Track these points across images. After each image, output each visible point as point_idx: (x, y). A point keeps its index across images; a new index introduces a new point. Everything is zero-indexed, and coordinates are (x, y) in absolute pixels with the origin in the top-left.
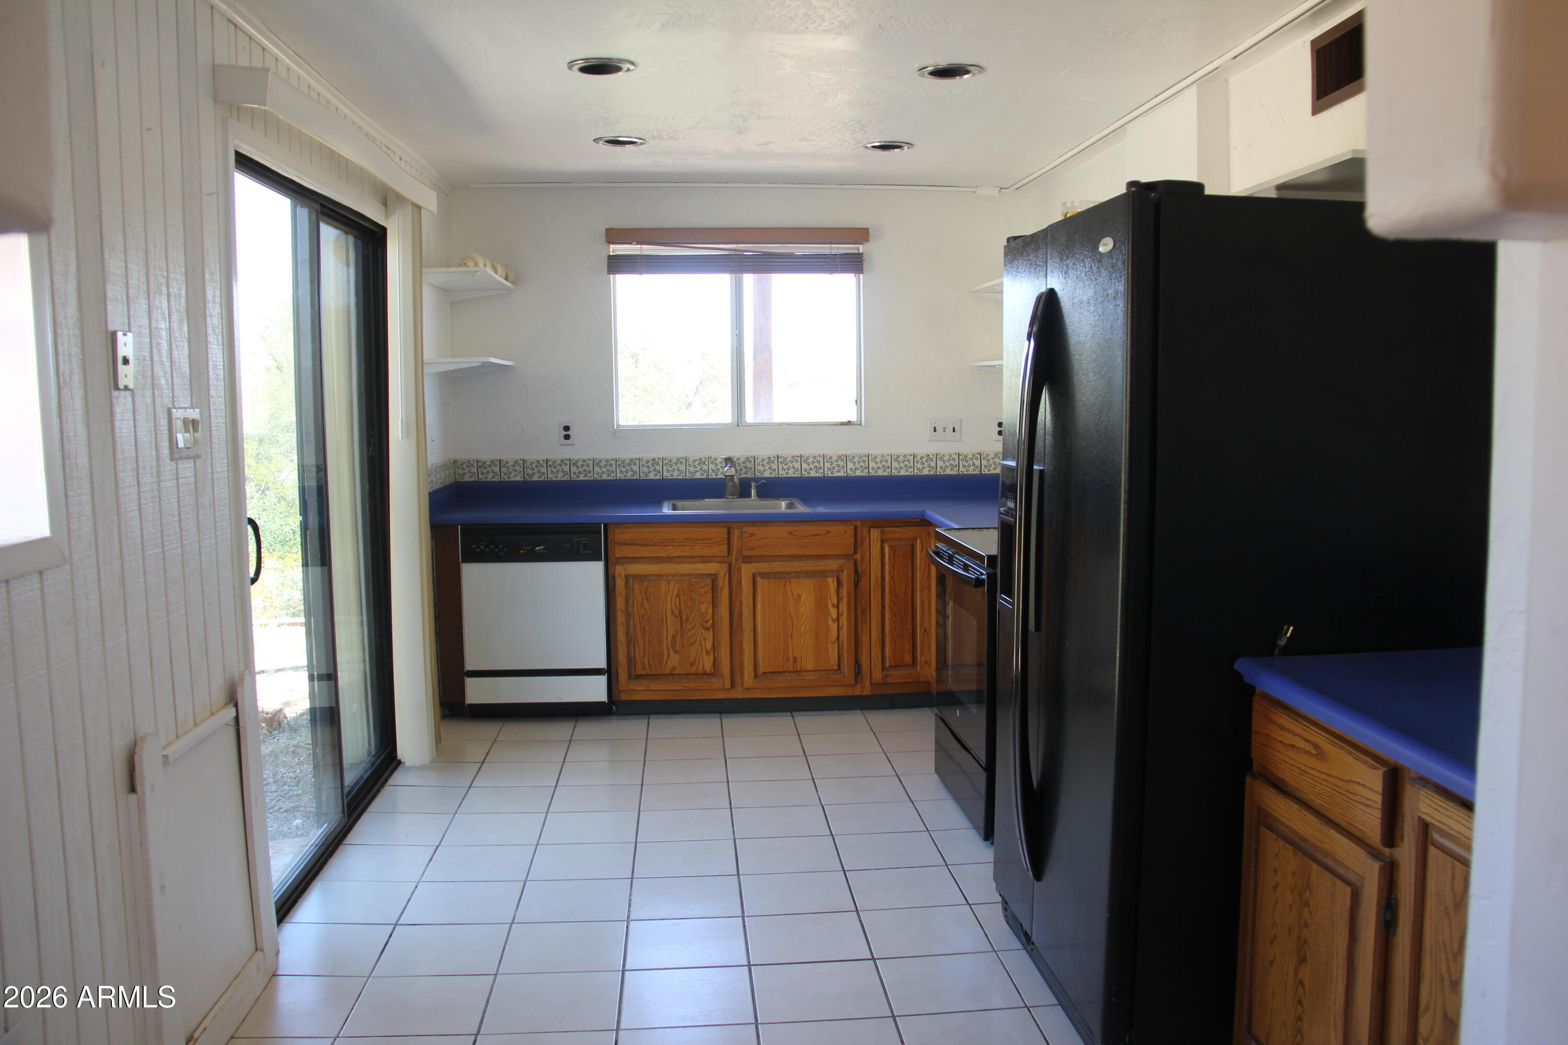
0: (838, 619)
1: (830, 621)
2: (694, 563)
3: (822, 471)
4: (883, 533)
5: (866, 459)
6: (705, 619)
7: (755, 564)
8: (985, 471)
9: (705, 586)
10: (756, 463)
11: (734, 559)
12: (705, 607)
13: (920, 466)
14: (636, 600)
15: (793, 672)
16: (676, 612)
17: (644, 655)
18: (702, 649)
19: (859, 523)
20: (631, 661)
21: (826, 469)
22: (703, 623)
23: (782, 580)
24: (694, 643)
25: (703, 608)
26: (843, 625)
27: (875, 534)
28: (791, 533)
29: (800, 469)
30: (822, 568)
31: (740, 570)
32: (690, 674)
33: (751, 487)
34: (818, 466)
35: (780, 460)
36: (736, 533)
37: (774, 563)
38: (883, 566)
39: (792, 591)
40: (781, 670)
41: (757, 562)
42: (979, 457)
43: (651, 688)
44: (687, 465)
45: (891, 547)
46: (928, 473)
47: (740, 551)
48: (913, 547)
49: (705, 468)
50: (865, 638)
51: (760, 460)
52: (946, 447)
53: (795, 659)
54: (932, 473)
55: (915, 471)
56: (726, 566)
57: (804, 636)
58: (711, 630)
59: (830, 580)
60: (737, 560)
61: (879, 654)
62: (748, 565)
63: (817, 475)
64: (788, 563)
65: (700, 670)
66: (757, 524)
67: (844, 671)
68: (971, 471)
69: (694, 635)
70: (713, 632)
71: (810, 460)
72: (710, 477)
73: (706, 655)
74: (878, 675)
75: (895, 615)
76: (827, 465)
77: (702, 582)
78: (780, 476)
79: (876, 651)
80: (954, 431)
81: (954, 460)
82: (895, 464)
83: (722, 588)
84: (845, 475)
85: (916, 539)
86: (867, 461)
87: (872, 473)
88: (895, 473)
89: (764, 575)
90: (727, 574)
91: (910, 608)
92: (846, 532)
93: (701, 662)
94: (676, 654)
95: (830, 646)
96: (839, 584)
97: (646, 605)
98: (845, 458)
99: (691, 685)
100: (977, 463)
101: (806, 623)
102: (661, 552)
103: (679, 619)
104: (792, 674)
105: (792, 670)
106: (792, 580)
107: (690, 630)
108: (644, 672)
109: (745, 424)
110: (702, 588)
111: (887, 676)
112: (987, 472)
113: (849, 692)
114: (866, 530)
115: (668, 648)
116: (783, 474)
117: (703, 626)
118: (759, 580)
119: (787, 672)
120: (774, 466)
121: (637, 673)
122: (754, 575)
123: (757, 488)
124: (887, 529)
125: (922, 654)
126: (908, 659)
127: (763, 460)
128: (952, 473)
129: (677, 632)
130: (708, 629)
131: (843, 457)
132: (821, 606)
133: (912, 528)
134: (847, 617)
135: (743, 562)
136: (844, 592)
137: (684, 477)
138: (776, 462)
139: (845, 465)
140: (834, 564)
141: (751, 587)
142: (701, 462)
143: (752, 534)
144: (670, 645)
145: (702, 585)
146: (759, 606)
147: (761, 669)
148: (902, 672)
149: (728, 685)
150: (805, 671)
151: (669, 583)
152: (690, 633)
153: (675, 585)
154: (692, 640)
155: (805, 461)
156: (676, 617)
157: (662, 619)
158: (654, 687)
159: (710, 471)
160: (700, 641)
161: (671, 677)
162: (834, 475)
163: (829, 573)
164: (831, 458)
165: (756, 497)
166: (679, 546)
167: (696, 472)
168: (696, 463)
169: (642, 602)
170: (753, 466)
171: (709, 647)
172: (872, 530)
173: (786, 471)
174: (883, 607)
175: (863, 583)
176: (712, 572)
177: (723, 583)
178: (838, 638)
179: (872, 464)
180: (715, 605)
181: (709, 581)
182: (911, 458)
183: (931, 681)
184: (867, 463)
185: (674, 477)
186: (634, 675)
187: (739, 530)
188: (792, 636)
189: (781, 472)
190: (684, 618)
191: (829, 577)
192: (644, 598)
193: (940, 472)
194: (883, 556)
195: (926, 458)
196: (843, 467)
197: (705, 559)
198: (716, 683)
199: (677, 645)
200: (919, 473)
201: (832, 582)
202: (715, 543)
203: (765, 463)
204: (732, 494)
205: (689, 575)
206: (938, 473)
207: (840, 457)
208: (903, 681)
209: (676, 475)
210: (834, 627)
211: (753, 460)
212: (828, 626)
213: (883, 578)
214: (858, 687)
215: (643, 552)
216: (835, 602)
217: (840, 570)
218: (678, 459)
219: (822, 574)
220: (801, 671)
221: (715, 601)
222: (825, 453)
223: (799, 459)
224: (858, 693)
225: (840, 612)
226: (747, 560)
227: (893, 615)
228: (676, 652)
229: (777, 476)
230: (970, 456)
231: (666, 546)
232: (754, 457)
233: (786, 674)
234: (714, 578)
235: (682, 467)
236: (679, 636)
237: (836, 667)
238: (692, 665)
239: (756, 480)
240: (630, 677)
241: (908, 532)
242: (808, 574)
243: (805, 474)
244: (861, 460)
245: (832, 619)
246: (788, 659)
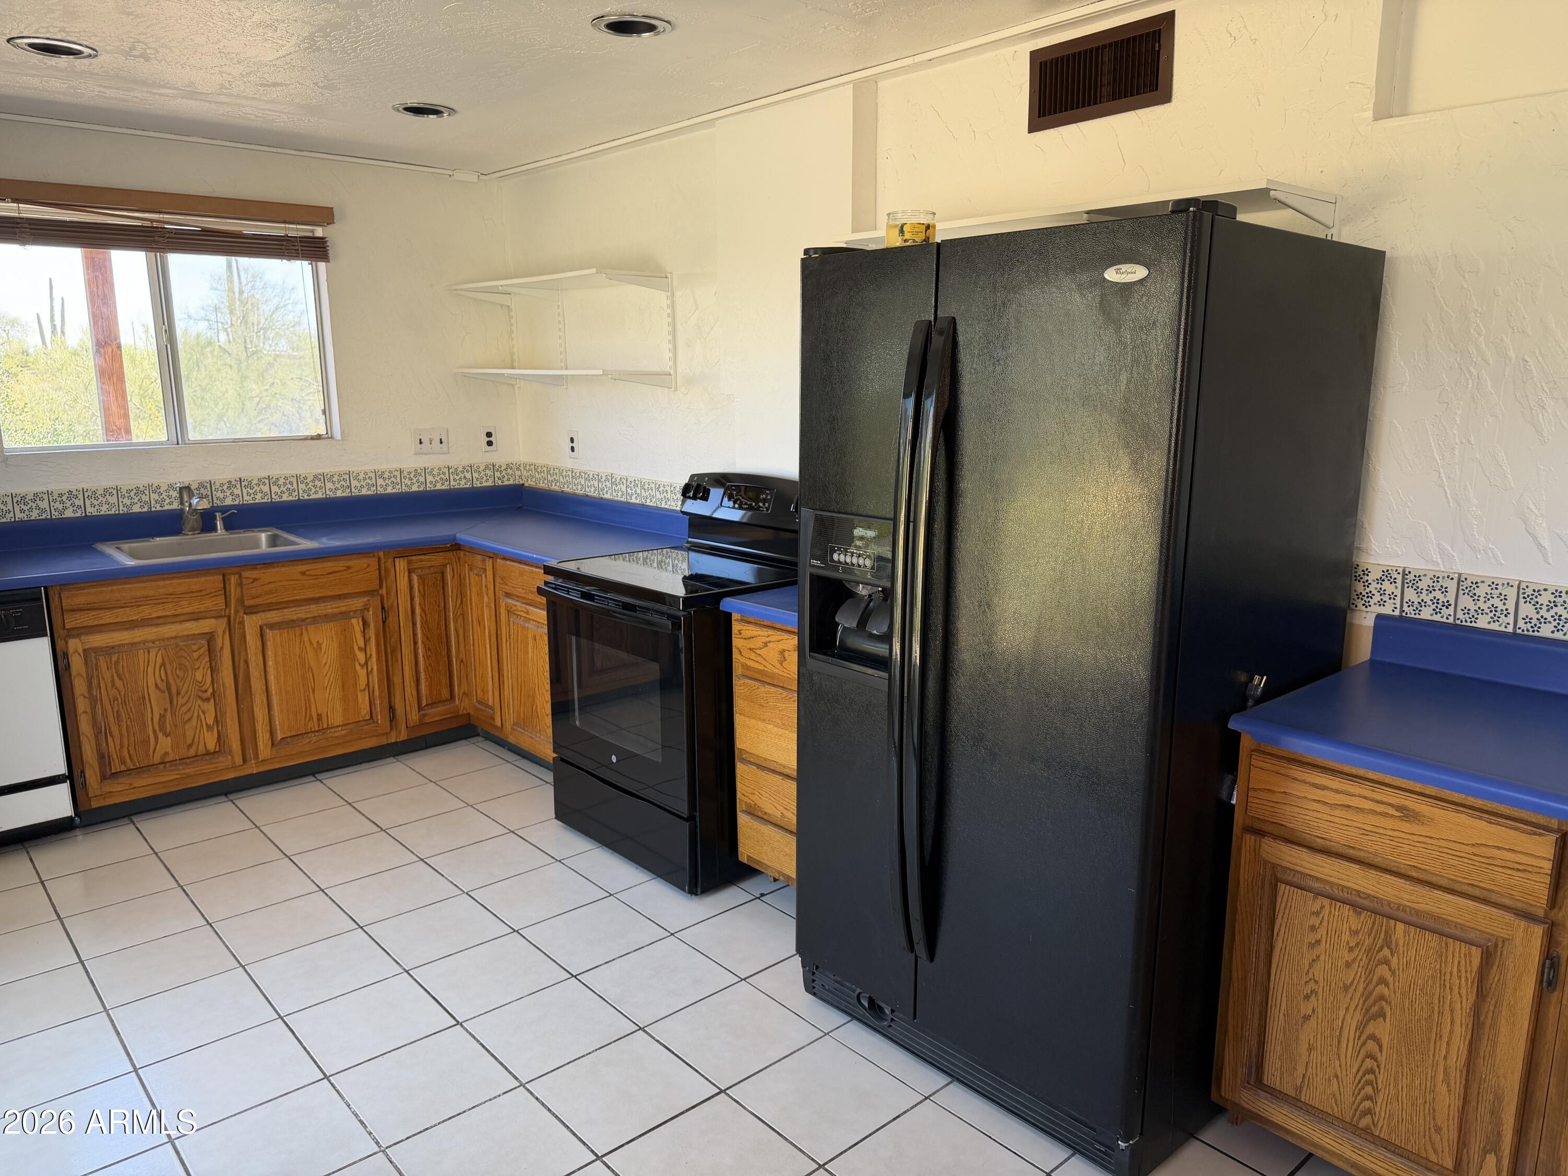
0: (366, 663)
1: (358, 667)
2: (181, 622)
3: (296, 493)
4: (409, 563)
5: (347, 477)
6: (203, 688)
7: (262, 615)
8: (477, 484)
9: (199, 648)
10: (213, 489)
11: (232, 612)
12: (202, 674)
13: (408, 482)
14: (103, 679)
15: (317, 731)
16: (163, 686)
17: (122, 746)
18: (202, 725)
19: (381, 554)
20: (103, 758)
21: (301, 492)
22: (201, 694)
23: (297, 628)
24: (190, 719)
25: (199, 675)
26: (372, 669)
27: (401, 565)
28: (303, 573)
29: (269, 493)
30: (344, 609)
31: (242, 623)
32: (188, 758)
33: (216, 519)
34: (291, 488)
35: (243, 484)
36: (233, 579)
37: (285, 610)
38: (412, 599)
39: (310, 640)
40: (304, 732)
41: (263, 611)
42: (470, 470)
43: (134, 786)
44: (120, 496)
45: (420, 577)
46: (417, 489)
47: (241, 601)
48: (443, 574)
49: (144, 498)
50: (397, 680)
51: (218, 485)
52: (434, 461)
53: (319, 717)
54: (421, 489)
55: (404, 487)
56: (225, 620)
57: (328, 688)
58: (212, 700)
59: (354, 621)
60: (236, 612)
61: (415, 693)
62: (254, 617)
63: (291, 498)
64: (304, 608)
65: (201, 750)
66: (259, 567)
67: (377, 720)
68: (463, 484)
69: (189, 710)
70: (215, 701)
71: (281, 482)
72: (153, 509)
73: (207, 731)
74: (414, 717)
75: (429, 649)
76: (302, 486)
77: (195, 644)
78: (245, 502)
79: (410, 691)
80: (441, 442)
81: (444, 473)
82: (380, 481)
83: (222, 648)
84: (324, 496)
85: (445, 566)
86: (348, 479)
87: (355, 492)
88: (381, 491)
89: (272, 626)
90: (227, 630)
91: (444, 640)
92: (369, 565)
93: (202, 742)
94: (167, 737)
95: (359, 694)
96: (365, 624)
97: (119, 683)
98: (322, 478)
99: (190, 770)
100: (468, 476)
101: (329, 673)
102: (134, 615)
103: (167, 694)
104: (316, 734)
105: (317, 729)
106: (309, 627)
107: (182, 705)
108: (123, 768)
109: (187, 442)
110: (195, 651)
111: (425, 715)
112: (479, 485)
113: (384, 741)
114: (390, 560)
115: (155, 732)
116: (248, 500)
117: (200, 698)
118: (269, 634)
119: (312, 732)
120: (237, 491)
121: (113, 771)
122: (261, 627)
123: (224, 519)
124: (414, 558)
125: (460, 685)
126: (445, 693)
127: (222, 485)
128: (443, 487)
129: (166, 710)
130: (208, 700)
131: (320, 477)
132: (346, 653)
133: (441, 554)
134: (377, 660)
135: (245, 613)
136: (372, 632)
137: (117, 512)
138: (238, 486)
139: (323, 485)
140: (358, 603)
141: (259, 643)
142: (138, 491)
143: (255, 580)
144: (157, 728)
145: (194, 647)
146: (270, 663)
147: (279, 736)
148: (440, 709)
149: (239, 760)
150: (331, 728)
151: (149, 652)
152: (184, 709)
153: (157, 653)
154: (187, 717)
155: (275, 483)
156: (163, 692)
157: (144, 698)
158: (139, 782)
159: (153, 502)
160: (198, 716)
161: (161, 766)
162: (311, 497)
163: (351, 614)
164: (305, 478)
165: (224, 531)
166: (159, 604)
167: (133, 504)
168: (132, 494)
169: (113, 681)
170: (209, 493)
171: (210, 721)
172: (397, 560)
173: (252, 496)
174: (415, 643)
175: (391, 619)
176: (207, 630)
177: (223, 643)
178: (368, 685)
179: (354, 483)
180: (214, 669)
181: (204, 642)
182: (398, 474)
183: (472, 713)
184: (348, 482)
185: (102, 513)
186: (108, 773)
187: (237, 576)
188: (313, 691)
189: (246, 498)
190: (174, 691)
191: (354, 618)
192: (115, 675)
193: (430, 487)
194: (411, 588)
195: (413, 473)
196: (321, 488)
197: (196, 617)
198: (223, 761)
199: (168, 725)
200: (408, 490)
201: (357, 624)
202: (208, 594)
203: (225, 488)
204: (193, 529)
205: (175, 637)
206: (428, 489)
207: (316, 477)
208: (442, 717)
209: (104, 510)
210: (362, 673)
211: (208, 485)
212: (356, 672)
213: (413, 612)
214: (394, 733)
215: (108, 617)
216: (362, 645)
217: (366, 608)
218: (106, 490)
219: (345, 616)
220: (328, 728)
221: (213, 665)
222: (299, 473)
223: (267, 481)
224: (393, 741)
225: (368, 656)
226: (251, 610)
227: (427, 649)
228: (167, 735)
229: (241, 503)
230: (460, 469)
231: (138, 606)
232: (210, 481)
233: (310, 735)
234: (210, 638)
235: (113, 500)
236: (169, 713)
237: (368, 717)
238: (190, 746)
239: (224, 509)
240: (104, 778)
241: (437, 559)
242: (327, 618)
243: (276, 499)
244: (342, 479)
245: (360, 664)
246: (311, 718)
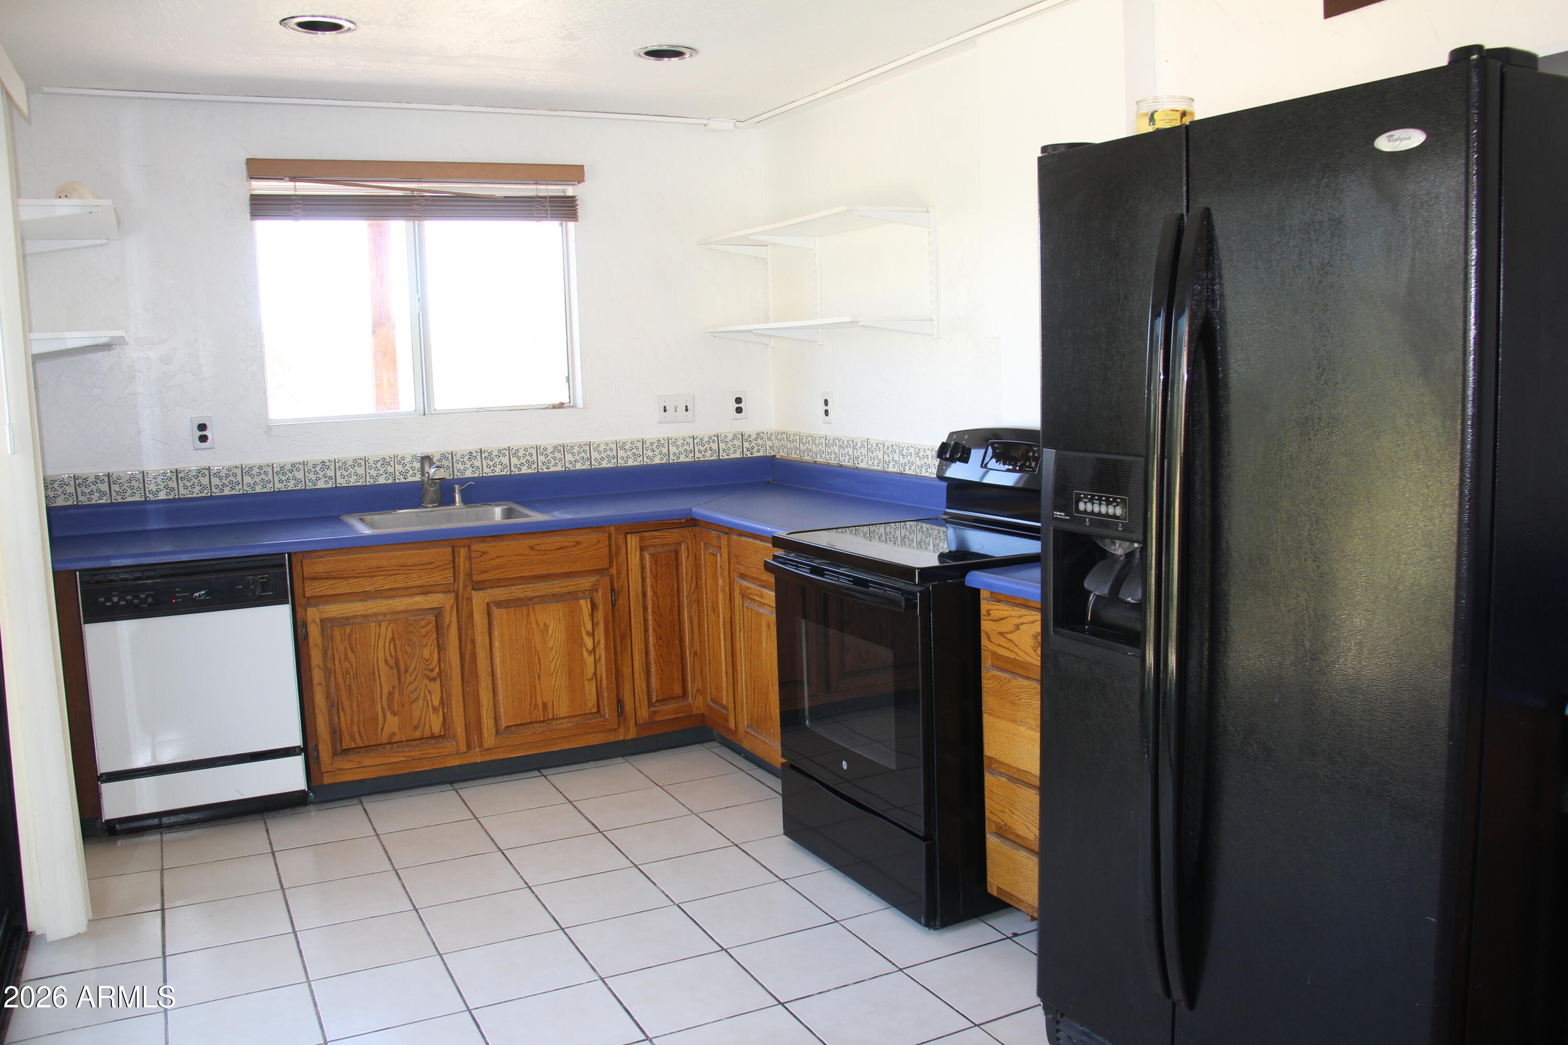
0: (594, 649)
1: (585, 654)
2: (411, 595)
3: (535, 465)
4: (642, 539)
5: (587, 448)
6: (430, 667)
7: (489, 591)
8: (724, 456)
9: (428, 624)
10: (454, 461)
11: (461, 587)
12: (429, 651)
13: (650, 454)
14: (337, 651)
15: (543, 722)
16: (392, 662)
17: (352, 723)
18: (428, 706)
19: (613, 529)
20: (335, 733)
21: (540, 464)
22: (427, 673)
23: (524, 608)
24: (417, 698)
25: (426, 653)
26: (600, 657)
27: (633, 541)
28: (532, 548)
29: (508, 465)
30: (572, 588)
31: (470, 599)
32: (414, 740)
33: (454, 491)
34: (531, 460)
35: (483, 455)
36: (463, 552)
37: (513, 588)
38: (644, 580)
39: (536, 621)
40: (529, 721)
41: (491, 588)
42: (716, 440)
43: (363, 765)
44: (367, 467)
45: (652, 555)
46: (659, 462)
47: (469, 575)
48: (677, 553)
49: (390, 469)
50: (626, 671)
51: (459, 456)
52: (679, 430)
53: (545, 705)
54: (664, 461)
55: (645, 460)
56: (453, 595)
57: (554, 676)
58: (438, 680)
59: (582, 602)
60: (465, 587)
61: (644, 686)
62: (481, 593)
63: (530, 471)
64: (531, 585)
65: (427, 733)
66: (488, 539)
67: (605, 714)
68: (709, 456)
69: (416, 689)
70: (441, 682)
71: (520, 454)
72: (397, 481)
73: (433, 713)
74: (644, 713)
75: (661, 638)
76: (542, 458)
77: (423, 619)
78: (485, 475)
79: (640, 684)
80: (687, 410)
81: (688, 444)
82: (621, 453)
83: (449, 625)
84: (563, 469)
85: (679, 544)
86: (588, 451)
87: (596, 465)
88: (621, 463)
89: (499, 604)
90: (455, 606)
91: (677, 629)
92: (599, 541)
93: (428, 724)
94: (394, 716)
95: (586, 683)
96: (594, 606)
97: (351, 656)
98: (563, 449)
99: (416, 754)
100: (715, 446)
101: (556, 659)
102: (367, 585)
103: (395, 671)
104: (542, 724)
105: (542, 719)
106: (536, 607)
107: (410, 684)
108: (353, 745)
109: (434, 412)
110: (424, 627)
111: (655, 713)
112: (726, 457)
113: (612, 738)
114: (622, 536)
115: (383, 709)
116: (488, 472)
117: (427, 677)
118: (496, 612)
119: (536, 722)
120: (477, 463)
121: (344, 747)
122: (488, 604)
123: (461, 491)
124: (647, 534)
125: (693, 681)
126: (678, 690)
127: (463, 456)
128: (687, 460)
129: (394, 687)
130: (433, 680)
131: (560, 448)
132: (573, 637)
133: (675, 530)
134: (605, 647)
135: (473, 589)
136: (600, 615)
137: (364, 484)
138: (479, 457)
139: (563, 457)
140: (586, 583)
141: (486, 621)
142: (385, 462)
143: (484, 553)
144: (385, 704)
145: (423, 623)
146: (496, 644)
147: (503, 724)
148: (672, 706)
149: (463, 748)
150: (557, 719)
151: (380, 625)
152: (412, 688)
153: (387, 627)
154: (414, 696)
155: (515, 455)
156: (391, 668)
157: (374, 673)
158: (367, 762)
159: (397, 474)
160: (425, 696)
161: (389, 747)
162: (550, 470)
163: (580, 594)
164: (545, 449)
165: (461, 504)
166: (391, 575)
167: (378, 475)
168: (379, 465)
169: (346, 654)
170: (450, 465)
171: (436, 702)
172: (629, 536)
173: (492, 468)
174: (646, 630)
175: (621, 602)
176: (435, 605)
177: (450, 619)
178: (595, 674)
179: (595, 455)
180: (441, 647)
181: (432, 618)
182: (640, 445)
183: (706, 713)
184: (588, 454)
185: (351, 484)
186: (339, 750)
187: (466, 549)
188: (539, 677)
189: (486, 470)
190: (402, 668)
191: (582, 599)
192: (348, 647)
193: (673, 459)
194: (643, 568)
195: (656, 444)
196: (560, 460)
197: (425, 590)
198: (448, 746)
199: (396, 705)
200: (649, 462)
201: (585, 605)
202: (437, 567)
203: (466, 459)
204: (432, 502)
205: (405, 611)
206: (671, 461)
207: (556, 448)
208: (674, 716)
209: (353, 481)
210: (590, 660)
211: (450, 456)
212: (583, 659)
213: (644, 595)
214: (622, 730)
215: (343, 587)
216: (590, 630)
217: (595, 589)
218: (355, 461)
219: (573, 596)
220: (553, 719)
221: (441, 643)
222: (538, 444)
223: (507, 453)
224: (621, 738)
225: (596, 641)
226: (479, 586)
227: (659, 638)
228: (395, 714)
229: (481, 475)
230: (706, 439)
231: (372, 577)
232: (452, 452)
233: (535, 725)
234: (438, 613)
235: (361, 471)
236: (397, 691)
237: (595, 710)
238: (416, 728)
239: (462, 481)
240: (335, 754)
241: (672, 536)
242: (555, 598)
243: (516, 471)
244: (582, 450)
245: (587, 650)
246: (536, 706)
